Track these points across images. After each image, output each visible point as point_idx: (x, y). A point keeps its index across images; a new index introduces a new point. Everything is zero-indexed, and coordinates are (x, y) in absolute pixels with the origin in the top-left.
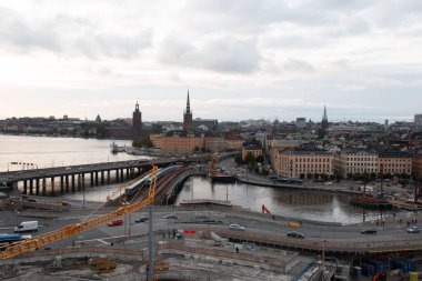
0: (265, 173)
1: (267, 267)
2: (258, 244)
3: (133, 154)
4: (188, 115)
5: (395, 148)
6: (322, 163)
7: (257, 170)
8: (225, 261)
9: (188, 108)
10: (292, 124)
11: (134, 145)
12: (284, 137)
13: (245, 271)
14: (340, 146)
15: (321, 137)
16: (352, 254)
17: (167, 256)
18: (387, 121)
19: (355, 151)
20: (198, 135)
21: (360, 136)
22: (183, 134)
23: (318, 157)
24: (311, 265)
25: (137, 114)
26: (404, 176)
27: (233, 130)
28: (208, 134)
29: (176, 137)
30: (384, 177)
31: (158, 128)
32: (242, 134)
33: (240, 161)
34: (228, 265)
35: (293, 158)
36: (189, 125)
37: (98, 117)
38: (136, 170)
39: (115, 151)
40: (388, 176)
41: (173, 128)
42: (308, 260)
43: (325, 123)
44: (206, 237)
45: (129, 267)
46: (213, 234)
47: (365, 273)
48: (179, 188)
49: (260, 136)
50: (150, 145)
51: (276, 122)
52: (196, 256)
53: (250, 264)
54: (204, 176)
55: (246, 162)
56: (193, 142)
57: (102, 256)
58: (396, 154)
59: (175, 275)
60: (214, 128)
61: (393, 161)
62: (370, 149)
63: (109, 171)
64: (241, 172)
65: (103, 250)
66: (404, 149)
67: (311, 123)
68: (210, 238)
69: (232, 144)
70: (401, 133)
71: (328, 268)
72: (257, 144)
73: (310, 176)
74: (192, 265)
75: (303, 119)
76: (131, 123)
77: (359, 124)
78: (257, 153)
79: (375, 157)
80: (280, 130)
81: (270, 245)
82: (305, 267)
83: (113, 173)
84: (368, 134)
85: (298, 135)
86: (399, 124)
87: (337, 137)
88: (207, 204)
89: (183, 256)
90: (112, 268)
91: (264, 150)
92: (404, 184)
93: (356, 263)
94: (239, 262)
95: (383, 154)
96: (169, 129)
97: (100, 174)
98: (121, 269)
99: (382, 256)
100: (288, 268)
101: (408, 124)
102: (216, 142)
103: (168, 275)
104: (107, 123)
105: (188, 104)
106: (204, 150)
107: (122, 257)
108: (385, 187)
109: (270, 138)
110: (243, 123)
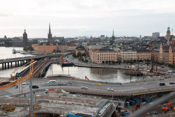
0: (87, 61)
1: (87, 104)
2: (83, 94)
3: (24, 54)
4: (50, 35)
5: (144, 48)
6: (112, 56)
7: (83, 60)
8: (68, 102)
9: (50, 31)
10: (99, 38)
11: (24, 50)
12: (95, 44)
13: (78, 107)
14: (120, 48)
15: (112, 44)
16: (125, 96)
17: (41, 102)
18: (141, 36)
19: (126, 50)
20: (55, 44)
21: (129, 43)
22: (48, 44)
23: (110, 53)
24: (107, 103)
25: (25, 35)
26: (148, 60)
27: (72, 42)
28: (60, 44)
29: (44, 45)
30: (139, 61)
31: (35, 41)
32: (76, 44)
33: (75, 56)
34: (69, 104)
35: (99, 54)
36: (51, 40)
37: (5, 36)
38: (25, 61)
39: (15, 52)
40: (141, 61)
41: (43, 41)
42: (106, 100)
43: (113, 38)
44: (59, 92)
45: (22, 108)
46: (63, 91)
47: (131, 104)
48: (47, 69)
49: (84, 44)
50: (32, 49)
51: (91, 37)
52: (55, 101)
53: (80, 103)
54: (58, 63)
55: (78, 57)
56: (52, 48)
57: (8, 104)
58: (145, 51)
59: (44, 111)
60: (63, 41)
61: (143, 54)
62: (133, 49)
63: (11, 62)
64: (76, 61)
65: (8, 101)
66: (148, 49)
67: (107, 38)
68: (61, 92)
69: (70, 48)
70: (146, 41)
71: (115, 103)
72: (82, 48)
73: (107, 62)
74: (53, 105)
75: (104, 36)
76: (22, 39)
77: (129, 38)
78: (83, 52)
79: (136, 52)
80: (93, 41)
81: (89, 94)
82: (104, 103)
84: (132, 42)
85: (101, 43)
86: (146, 37)
87: (119, 44)
88: (60, 77)
89: (48, 101)
90: (13, 109)
91: (85, 51)
92: (148, 64)
93: (127, 100)
94: (75, 103)
95: (139, 51)
96: (41, 42)
98: (18, 109)
99: (138, 97)
100: (97, 104)
101: (149, 37)
103: (41, 111)
104: (10, 40)
105: (50, 28)
106: (58, 51)
107: (18, 103)
108: (140, 66)
109: (88, 45)
110: (76, 38)
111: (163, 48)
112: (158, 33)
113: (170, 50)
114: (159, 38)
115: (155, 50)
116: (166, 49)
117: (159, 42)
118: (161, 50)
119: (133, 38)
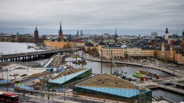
4: (61, 32)
12: (102, 42)
18: (140, 35)
20: (65, 41)
25: (36, 32)
26: (151, 57)
29: (56, 42)
36: (61, 37)
37: (18, 33)
39: (29, 48)
61: (147, 51)
63: (19, 57)
69: (79, 44)
79: (140, 49)
83: (21, 58)
105: (61, 28)
111: (165, 46)
112: (156, 33)
113: (171, 49)
114: (158, 37)
115: (157, 47)
116: (167, 48)
117: (159, 41)
119: (133, 36)
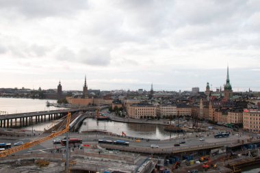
0: (124, 116)
1: (125, 162)
2: (120, 151)
3: (58, 107)
4: (85, 88)
5: (184, 104)
6: (151, 111)
7: (120, 115)
8: (104, 159)
9: (85, 84)
10: (137, 92)
11: (58, 102)
12: (133, 98)
13: (114, 164)
14: (159, 103)
15: (150, 98)
16: (165, 154)
17: (75, 158)
18: (180, 90)
19: (166, 105)
20: (90, 97)
21: (168, 98)
22: (83, 97)
23: (149, 108)
24: (146, 160)
25: (60, 87)
26: (188, 116)
27: (108, 95)
28: (95, 97)
29: (79, 99)
30: (179, 117)
31: (70, 94)
32: (112, 97)
33: (111, 110)
34: (106, 161)
35: (137, 108)
36: (86, 92)
37: (40, 88)
38: (59, 115)
39: (48, 105)
40: (181, 116)
41: (78, 94)
42: (145, 158)
43: (152, 92)
44: (95, 148)
45: (56, 164)
46: (98, 146)
47: (171, 162)
48: (81, 124)
49: (121, 98)
50: (66, 102)
51: (129, 91)
52: (90, 158)
53: (117, 160)
54: (93, 118)
55: (114, 111)
56: (88, 101)
57: (42, 158)
58: (184, 106)
59: (80, 167)
60: (98, 94)
61: (183, 109)
62: (173, 104)
63: (45, 115)
64: (112, 116)
65: (42, 155)
66: (188, 104)
67: (145, 92)
68: (97, 148)
69: (106, 102)
70: (186, 96)
71: (154, 161)
72: (119, 102)
73: (145, 117)
74: (88, 162)
75: (142, 90)
76: (57, 91)
77: (168, 92)
78: (119, 106)
79: (175, 107)
80: (131, 95)
81: (127, 151)
82: (143, 161)
83: (47, 116)
84: (172, 97)
85: (139, 97)
86: (185, 92)
87: (158, 98)
88: (95, 132)
89: (83, 158)
90: (47, 165)
91: (123, 105)
92: (188, 120)
93: (167, 158)
94: (111, 160)
95: (179, 106)
96: (76, 94)
97: (40, 117)
98: (52, 165)
99: (178, 154)
100: (135, 162)
101: (189, 92)
102: (100, 101)
103: (76, 167)
104: (44, 91)
106: (93, 105)
107: (52, 158)
108: (180, 122)
109: (126, 99)
110: (113, 91)
111: (204, 103)
112: (198, 89)
113: (210, 106)
114: (199, 93)
115: (195, 105)
116: (206, 105)
117: (198, 97)
118: (201, 106)
119: (172, 92)
